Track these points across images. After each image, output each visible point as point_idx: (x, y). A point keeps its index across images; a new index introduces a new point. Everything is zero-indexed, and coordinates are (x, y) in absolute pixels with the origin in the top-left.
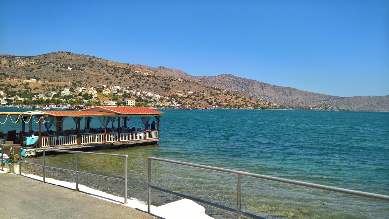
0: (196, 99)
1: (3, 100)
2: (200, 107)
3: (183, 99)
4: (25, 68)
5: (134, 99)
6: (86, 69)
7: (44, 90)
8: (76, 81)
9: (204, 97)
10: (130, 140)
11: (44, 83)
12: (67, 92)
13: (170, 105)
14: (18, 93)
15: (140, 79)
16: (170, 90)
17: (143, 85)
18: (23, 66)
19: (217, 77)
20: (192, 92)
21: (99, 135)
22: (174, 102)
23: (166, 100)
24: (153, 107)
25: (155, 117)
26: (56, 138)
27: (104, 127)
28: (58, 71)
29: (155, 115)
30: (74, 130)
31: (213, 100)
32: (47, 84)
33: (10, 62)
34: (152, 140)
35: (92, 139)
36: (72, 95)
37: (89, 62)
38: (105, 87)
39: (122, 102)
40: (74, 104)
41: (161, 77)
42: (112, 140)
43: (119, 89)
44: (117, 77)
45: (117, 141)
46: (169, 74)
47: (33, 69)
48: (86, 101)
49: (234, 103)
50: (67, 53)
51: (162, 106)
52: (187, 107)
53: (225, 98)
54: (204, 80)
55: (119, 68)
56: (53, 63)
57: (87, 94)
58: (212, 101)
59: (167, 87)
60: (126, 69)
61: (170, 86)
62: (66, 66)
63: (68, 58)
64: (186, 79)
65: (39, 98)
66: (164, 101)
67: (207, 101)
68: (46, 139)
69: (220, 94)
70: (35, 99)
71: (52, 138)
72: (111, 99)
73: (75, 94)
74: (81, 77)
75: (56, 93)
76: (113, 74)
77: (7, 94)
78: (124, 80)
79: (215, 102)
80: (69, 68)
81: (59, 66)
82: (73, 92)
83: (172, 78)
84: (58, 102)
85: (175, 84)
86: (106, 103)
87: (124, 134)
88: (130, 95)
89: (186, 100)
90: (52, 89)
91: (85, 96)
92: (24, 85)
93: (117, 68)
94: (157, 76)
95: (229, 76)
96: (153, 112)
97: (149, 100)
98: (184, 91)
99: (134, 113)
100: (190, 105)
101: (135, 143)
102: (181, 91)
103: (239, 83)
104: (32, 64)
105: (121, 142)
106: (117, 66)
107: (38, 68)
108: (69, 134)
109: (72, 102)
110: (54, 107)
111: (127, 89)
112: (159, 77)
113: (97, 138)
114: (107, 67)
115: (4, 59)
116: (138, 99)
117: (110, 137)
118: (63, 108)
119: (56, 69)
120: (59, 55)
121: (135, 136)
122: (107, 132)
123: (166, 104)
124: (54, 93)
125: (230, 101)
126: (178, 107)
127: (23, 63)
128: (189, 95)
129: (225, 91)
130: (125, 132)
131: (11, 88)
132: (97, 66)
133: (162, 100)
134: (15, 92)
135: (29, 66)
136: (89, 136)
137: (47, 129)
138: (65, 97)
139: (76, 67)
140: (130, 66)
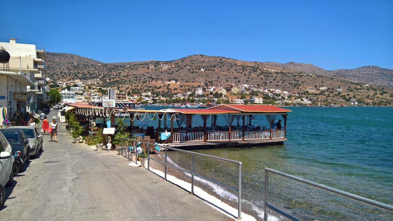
0: (331, 96)
1: (150, 99)
2: (335, 104)
3: (315, 96)
4: (167, 72)
5: (261, 97)
6: (217, 70)
7: (181, 90)
8: (208, 81)
9: (340, 93)
10: (255, 139)
11: (181, 84)
12: (200, 92)
13: (300, 103)
14: (162, 93)
15: (268, 76)
16: (300, 87)
17: (270, 82)
18: (165, 70)
19: (357, 70)
20: (326, 88)
21: (224, 133)
22: (304, 99)
23: (295, 97)
24: (280, 104)
25: (282, 115)
26: (185, 135)
27: (229, 125)
28: (193, 72)
29: (281, 114)
30: (202, 127)
31: (352, 96)
32: (184, 85)
33: (156, 67)
34: (278, 140)
35: (218, 136)
36: (204, 94)
37: (219, 63)
38: (234, 85)
39: (249, 100)
40: (206, 102)
41: (290, 73)
42: (236, 139)
43: (246, 87)
44: (245, 76)
45: (242, 139)
46: (299, 69)
47: (173, 72)
48: (216, 99)
49: (379, 99)
50: (201, 56)
51: (291, 104)
52: (320, 104)
53: (366, 93)
54: (340, 73)
55: (247, 66)
56: (189, 66)
57: (217, 93)
58: (350, 98)
59: (297, 83)
60: (254, 67)
61: (300, 83)
62: (199, 68)
63: (201, 60)
64: (318, 74)
65: (178, 97)
66: (293, 98)
67: (344, 97)
68: (177, 135)
69: (360, 89)
70: (174, 98)
71: (182, 134)
72: (239, 97)
73: (207, 93)
74: (212, 77)
75: (191, 93)
76: (241, 73)
77: (153, 94)
78: (252, 78)
79: (353, 98)
80: (202, 69)
81: (194, 68)
82: (205, 91)
83: (302, 73)
84: (193, 101)
85: (306, 80)
86: (234, 102)
87: (249, 133)
88: (258, 93)
89: (318, 96)
90: (188, 89)
91: (216, 95)
92: (166, 86)
93: (245, 66)
94: (285, 73)
95: (372, 68)
96: (280, 110)
97: (277, 97)
98: (316, 87)
99: (259, 111)
100: (322, 103)
101: (260, 142)
102: (313, 87)
103: (387, 76)
104: (172, 68)
105: (245, 140)
106: (245, 64)
107: (177, 71)
108: (197, 131)
109: (205, 101)
110: (189, 105)
111: (255, 87)
112: (288, 73)
113: (222, 136)
114: (235, 66)
115: (152, 64)
116: (266, 97)
117: (235, 136)
118: (196, 106)
119: (191, 71)
120: (194, 58)
121: (260, 135)
122: (232, 130)
123: (295, 101)
124: (189, 93)
125: (374, 97)
126: (309, 104)
127: (166, 67)
128: (322, 92)
129: (367, 85)
130: (250, 131)
131: (157, 89)
132: (227, 67)
133: (291, 97)
134: (160, 92)
135: (170, 69)
136: (214, 133)
137: (179, 126)
138: (199, 96)
139: (208, 68)
140: (258, 64)
